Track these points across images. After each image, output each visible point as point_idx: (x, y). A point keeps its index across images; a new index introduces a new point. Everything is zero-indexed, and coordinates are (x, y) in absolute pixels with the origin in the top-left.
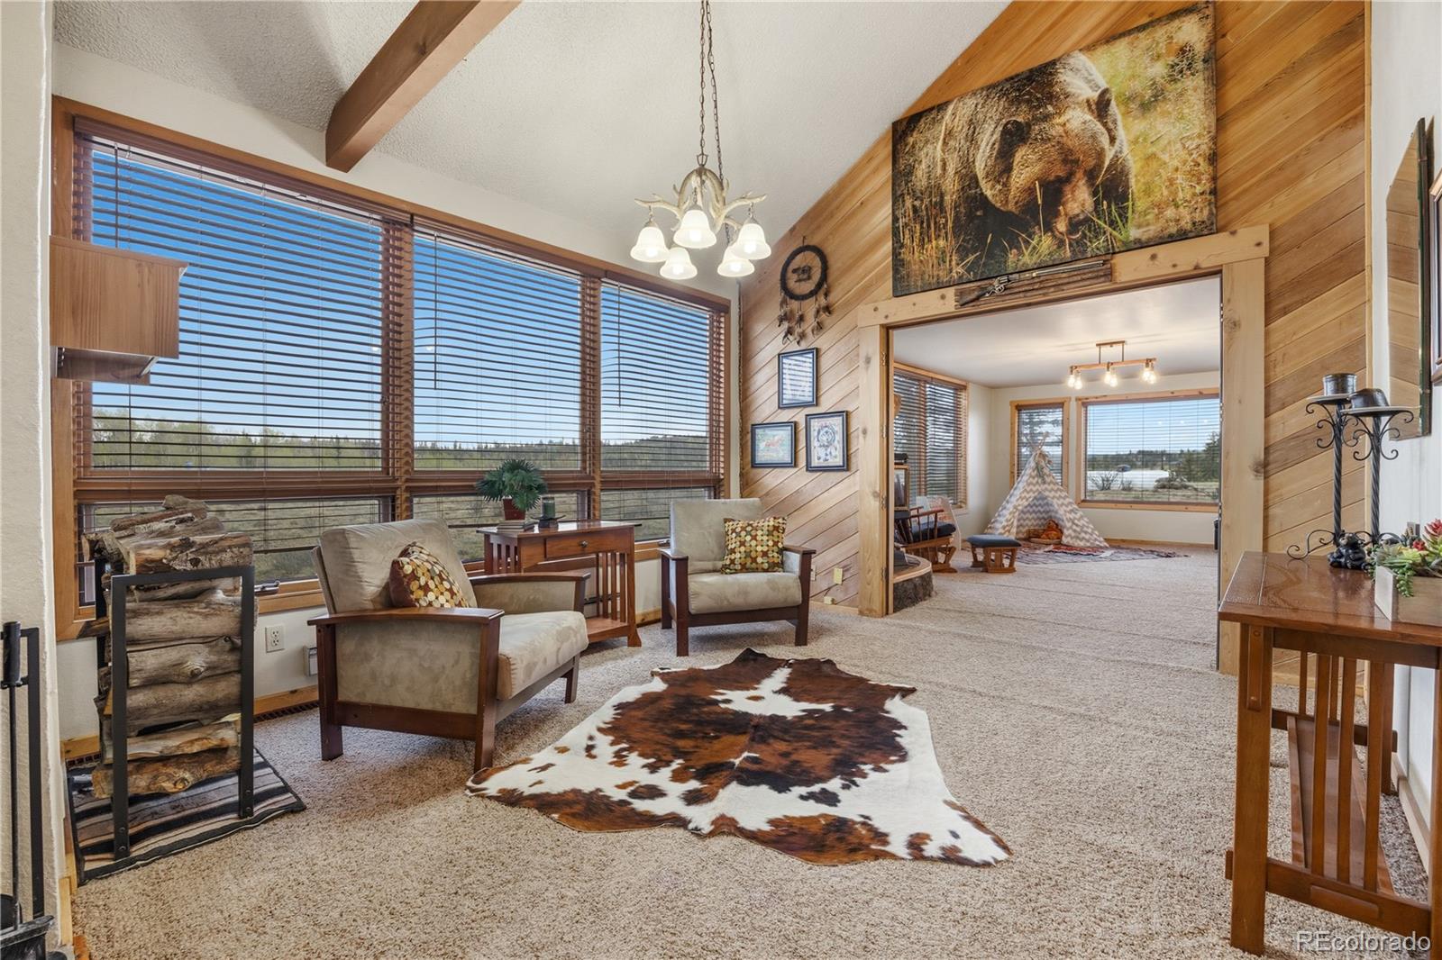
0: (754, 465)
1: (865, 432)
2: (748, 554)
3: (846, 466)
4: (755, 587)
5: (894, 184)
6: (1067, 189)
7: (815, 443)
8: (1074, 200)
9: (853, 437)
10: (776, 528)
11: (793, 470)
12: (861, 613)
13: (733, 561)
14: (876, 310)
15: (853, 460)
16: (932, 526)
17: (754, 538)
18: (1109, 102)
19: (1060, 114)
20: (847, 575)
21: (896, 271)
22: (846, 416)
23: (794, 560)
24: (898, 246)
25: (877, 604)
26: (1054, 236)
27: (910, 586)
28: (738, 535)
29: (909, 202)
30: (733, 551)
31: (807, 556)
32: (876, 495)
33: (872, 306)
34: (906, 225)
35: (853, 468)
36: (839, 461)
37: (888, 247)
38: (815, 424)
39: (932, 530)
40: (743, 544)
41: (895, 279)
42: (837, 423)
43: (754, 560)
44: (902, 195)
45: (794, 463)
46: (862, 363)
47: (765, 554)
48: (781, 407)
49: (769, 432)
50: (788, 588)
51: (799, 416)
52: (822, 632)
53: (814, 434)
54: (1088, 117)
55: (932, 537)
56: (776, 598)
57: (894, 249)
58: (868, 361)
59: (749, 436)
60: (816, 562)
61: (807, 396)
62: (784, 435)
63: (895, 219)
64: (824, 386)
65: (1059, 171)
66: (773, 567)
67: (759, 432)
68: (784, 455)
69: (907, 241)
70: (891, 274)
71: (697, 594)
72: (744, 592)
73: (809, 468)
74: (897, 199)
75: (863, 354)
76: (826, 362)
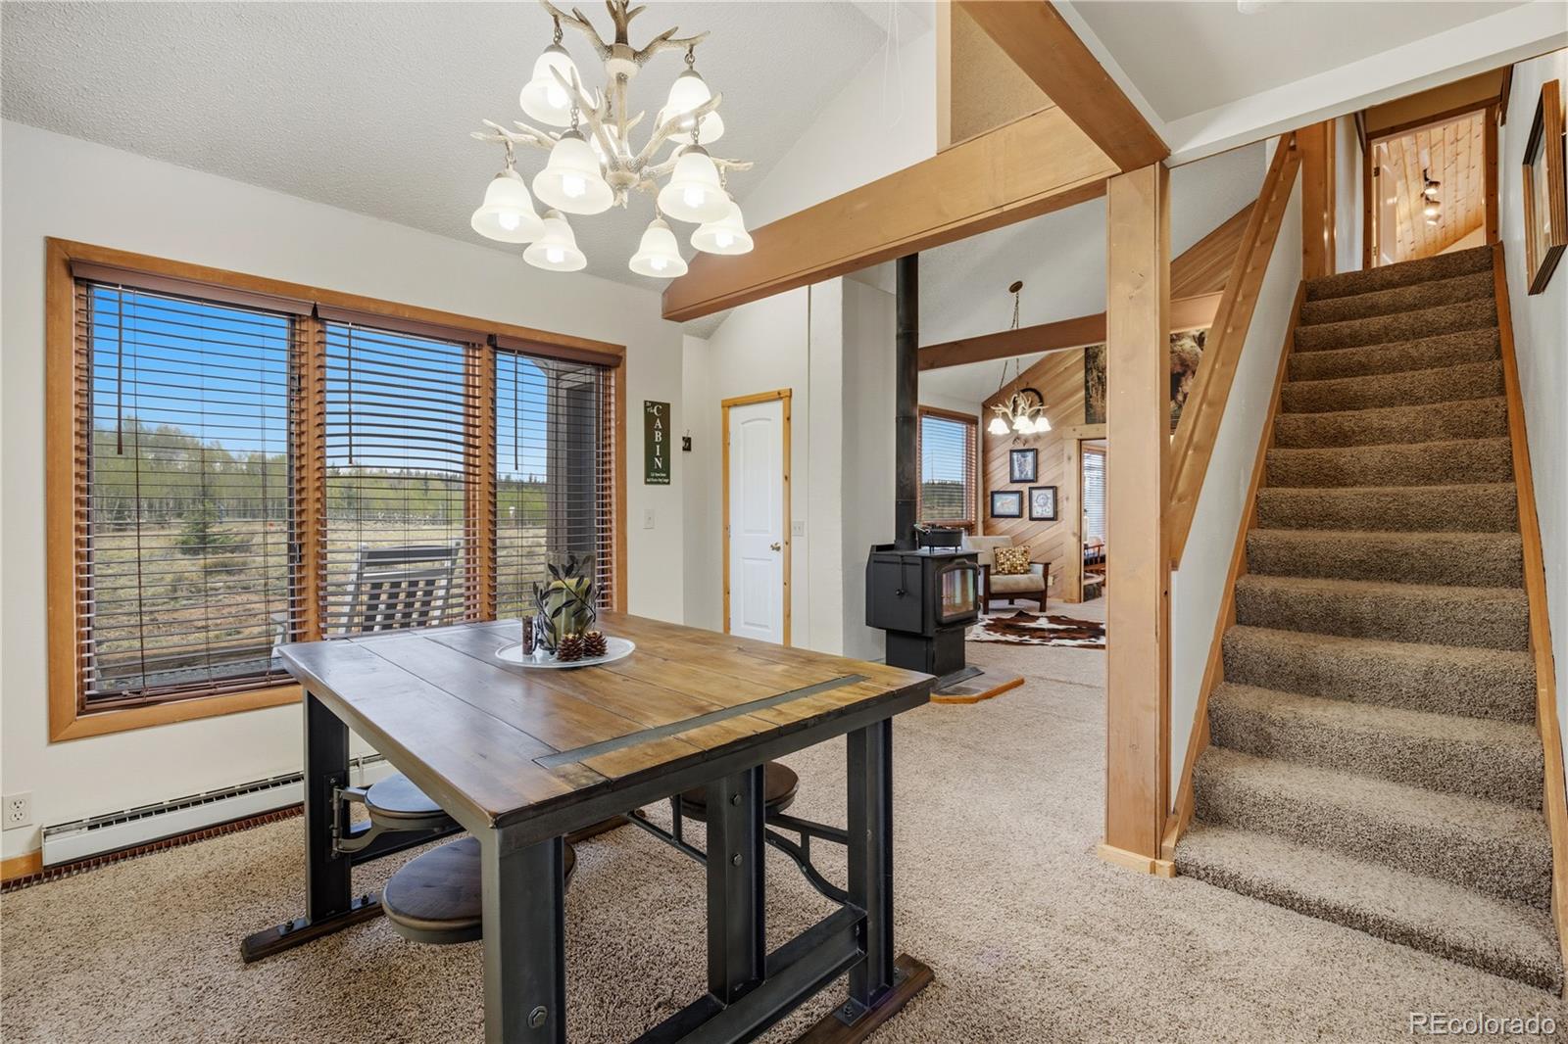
0: (993, 516)
1: (1067, 499)
2: (1012, 566)
3: (1054, 518)
4: (1021, 581)
5: (1086, 362)
6: (1183, 379)
7: (1035, 504)
8: (1187, 385)
9: (1059, 501)
10: (1025, 552)
11: (1020, 520)
12: (1065, 602)
13: (1003, 569)
14: (1074, 430)
15: (1059, 514)
16: (1096, 555)
17: (1014, 557)
18: (1204, 339)
19: (1180, 340)
20: (1056, 580)
21: (1087, 410)
22: (1055, 489)
23: (1039, 568)
24: (1088, 397)
25: (1075, 596)
26: (1176, 402)
27: (1091, 588)
28: (1005, 555)
29: (1095, 373)
30: (1003, 564)
31: (1046, 566)
32: (1074, 534)
33: (1071, 428)
34: (1093, 386)
35: (1060, 519)
36: (1050, 514)
37: (1082, 393)
38: (1035, 493)
39: (1096, 558)
40: (1008, 560)
41: (1086, 415)
42: (1050, 493)
43: (1016, 568)
44: (1091, 369)
45: (1020, 516)
46: (1066, 458)
47: (1021, 565)
48: (1013, 481)
49: (1005, 496)
50: (1038, 582)
51: (1025, 488)
52: (1050, 608)
53: (1034, 499)
54: (1194, 344)
55: (1096, 563)
56: (1033, 587)
57: (1086, 398)
58: (1069, 459)
59: (989, 498)
60: (1051, 568)
61: (1030, 476)
62: (1015, 498)
63: (1087, 382)
64: (1040, 472)
65: (1179, 369)
66: (1027, 572)
67: (996, 497)
68: (1014, 510)
69: (1094, 395)
70: (1084, 410)
71: (995, 583)
72: (1017, 583)
73: (1032, 519)
74: (1088, 370)
75: (1066, 455)
76: (1042, 457)
